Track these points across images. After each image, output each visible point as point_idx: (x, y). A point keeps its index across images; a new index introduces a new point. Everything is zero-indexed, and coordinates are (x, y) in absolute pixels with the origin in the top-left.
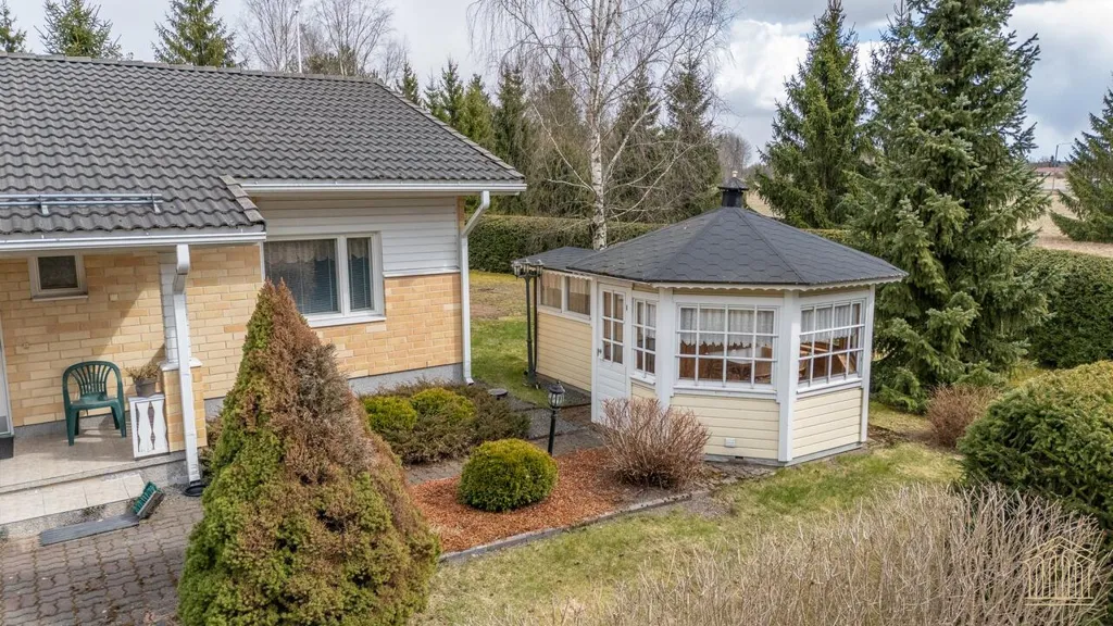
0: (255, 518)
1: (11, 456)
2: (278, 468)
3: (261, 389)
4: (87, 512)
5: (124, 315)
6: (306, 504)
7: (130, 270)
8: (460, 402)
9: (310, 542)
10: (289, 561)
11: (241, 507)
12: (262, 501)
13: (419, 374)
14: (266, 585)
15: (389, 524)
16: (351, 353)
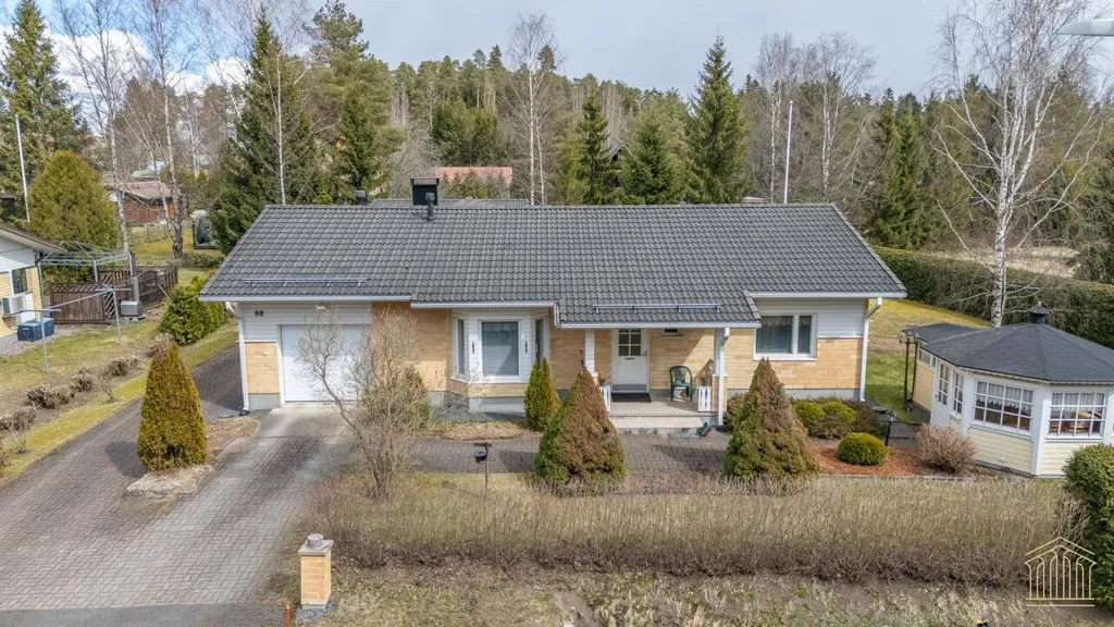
0: (752, 440)
1: (651, 401)
2: (761, 424)
3: (757, 396)
4: (684, 430)
5: (694, 346)
6: (770, 439)
8: (849, 412)
9: (770, 452)
10: (762, 457)
11: (748, 436)
12: (755, 434)
13: (833, 392)
15: (799, 453)
16: (795, 376)
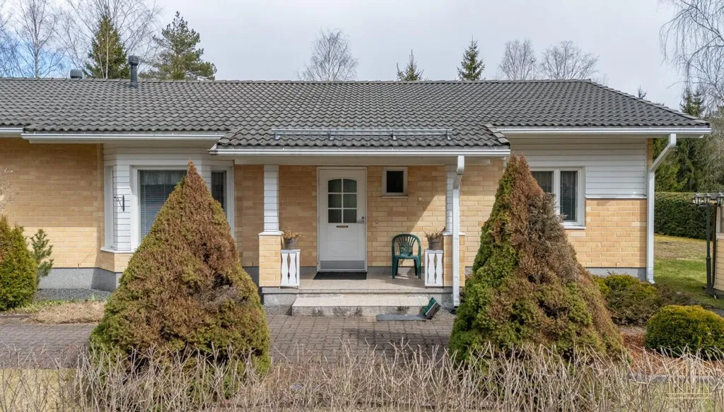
0: (498, 298)
1: (365, 279)
2: (513, 269)
3: (505, 218)
4: (400, 309)
5: (424, 209)
6: (531, 294)
7: (429, 184)
9: (533, 319)
10: (518, 330)
11: (489, 291)
12: (503, 288)
13: (611, 271)
14: (502, 342)
15: (590, 321)
